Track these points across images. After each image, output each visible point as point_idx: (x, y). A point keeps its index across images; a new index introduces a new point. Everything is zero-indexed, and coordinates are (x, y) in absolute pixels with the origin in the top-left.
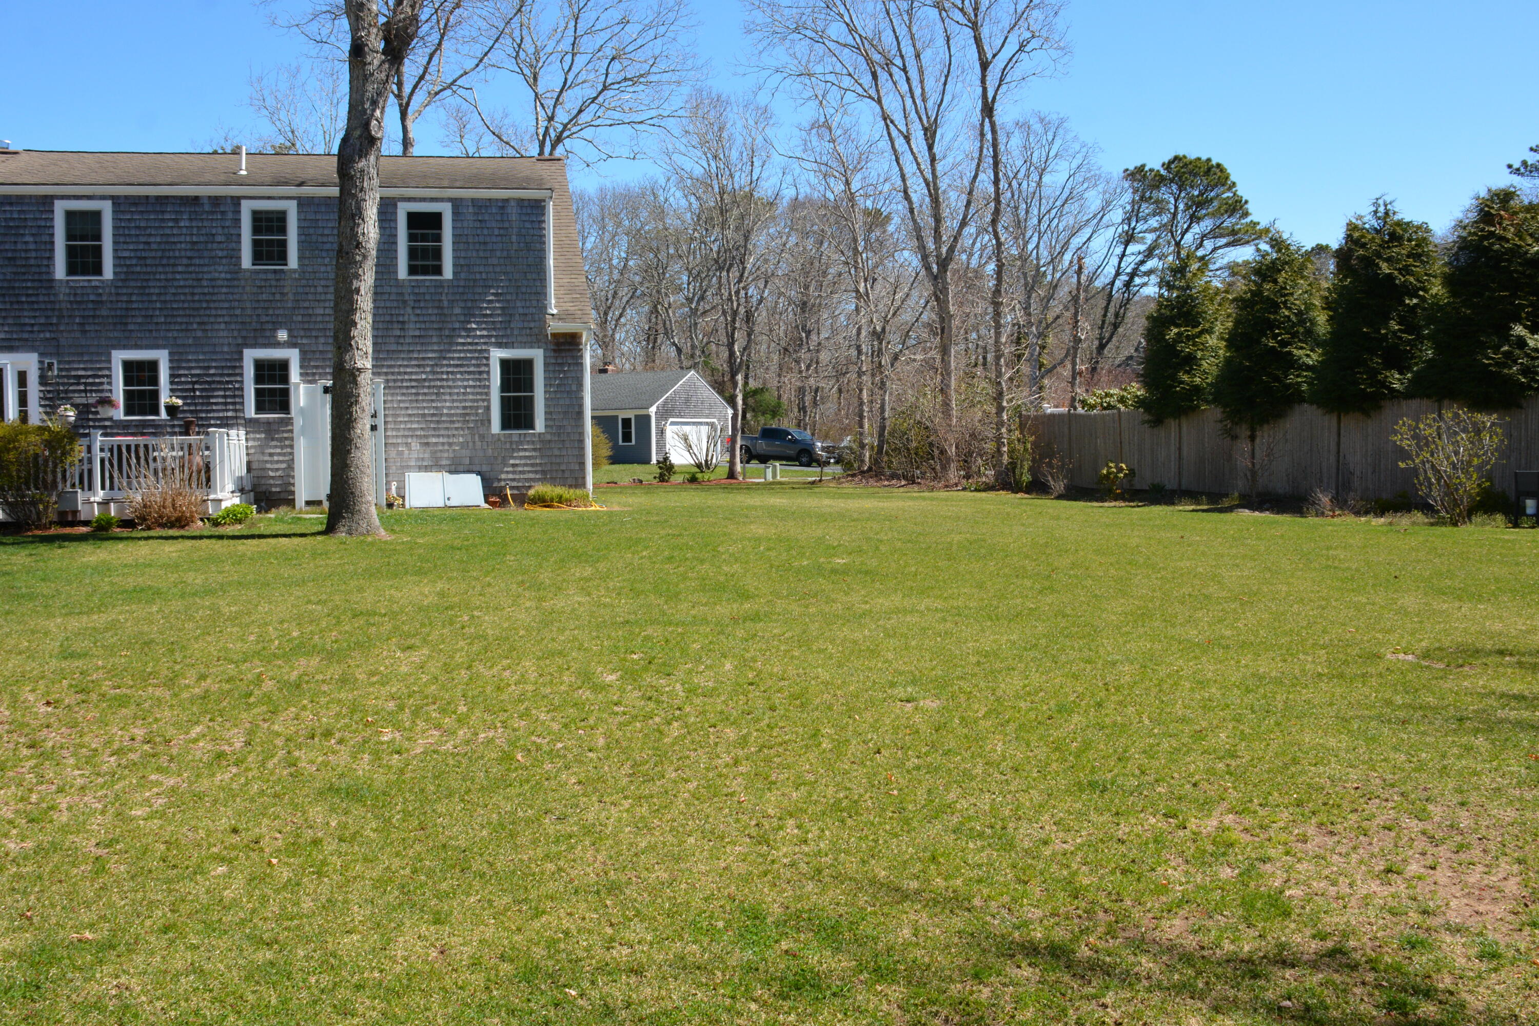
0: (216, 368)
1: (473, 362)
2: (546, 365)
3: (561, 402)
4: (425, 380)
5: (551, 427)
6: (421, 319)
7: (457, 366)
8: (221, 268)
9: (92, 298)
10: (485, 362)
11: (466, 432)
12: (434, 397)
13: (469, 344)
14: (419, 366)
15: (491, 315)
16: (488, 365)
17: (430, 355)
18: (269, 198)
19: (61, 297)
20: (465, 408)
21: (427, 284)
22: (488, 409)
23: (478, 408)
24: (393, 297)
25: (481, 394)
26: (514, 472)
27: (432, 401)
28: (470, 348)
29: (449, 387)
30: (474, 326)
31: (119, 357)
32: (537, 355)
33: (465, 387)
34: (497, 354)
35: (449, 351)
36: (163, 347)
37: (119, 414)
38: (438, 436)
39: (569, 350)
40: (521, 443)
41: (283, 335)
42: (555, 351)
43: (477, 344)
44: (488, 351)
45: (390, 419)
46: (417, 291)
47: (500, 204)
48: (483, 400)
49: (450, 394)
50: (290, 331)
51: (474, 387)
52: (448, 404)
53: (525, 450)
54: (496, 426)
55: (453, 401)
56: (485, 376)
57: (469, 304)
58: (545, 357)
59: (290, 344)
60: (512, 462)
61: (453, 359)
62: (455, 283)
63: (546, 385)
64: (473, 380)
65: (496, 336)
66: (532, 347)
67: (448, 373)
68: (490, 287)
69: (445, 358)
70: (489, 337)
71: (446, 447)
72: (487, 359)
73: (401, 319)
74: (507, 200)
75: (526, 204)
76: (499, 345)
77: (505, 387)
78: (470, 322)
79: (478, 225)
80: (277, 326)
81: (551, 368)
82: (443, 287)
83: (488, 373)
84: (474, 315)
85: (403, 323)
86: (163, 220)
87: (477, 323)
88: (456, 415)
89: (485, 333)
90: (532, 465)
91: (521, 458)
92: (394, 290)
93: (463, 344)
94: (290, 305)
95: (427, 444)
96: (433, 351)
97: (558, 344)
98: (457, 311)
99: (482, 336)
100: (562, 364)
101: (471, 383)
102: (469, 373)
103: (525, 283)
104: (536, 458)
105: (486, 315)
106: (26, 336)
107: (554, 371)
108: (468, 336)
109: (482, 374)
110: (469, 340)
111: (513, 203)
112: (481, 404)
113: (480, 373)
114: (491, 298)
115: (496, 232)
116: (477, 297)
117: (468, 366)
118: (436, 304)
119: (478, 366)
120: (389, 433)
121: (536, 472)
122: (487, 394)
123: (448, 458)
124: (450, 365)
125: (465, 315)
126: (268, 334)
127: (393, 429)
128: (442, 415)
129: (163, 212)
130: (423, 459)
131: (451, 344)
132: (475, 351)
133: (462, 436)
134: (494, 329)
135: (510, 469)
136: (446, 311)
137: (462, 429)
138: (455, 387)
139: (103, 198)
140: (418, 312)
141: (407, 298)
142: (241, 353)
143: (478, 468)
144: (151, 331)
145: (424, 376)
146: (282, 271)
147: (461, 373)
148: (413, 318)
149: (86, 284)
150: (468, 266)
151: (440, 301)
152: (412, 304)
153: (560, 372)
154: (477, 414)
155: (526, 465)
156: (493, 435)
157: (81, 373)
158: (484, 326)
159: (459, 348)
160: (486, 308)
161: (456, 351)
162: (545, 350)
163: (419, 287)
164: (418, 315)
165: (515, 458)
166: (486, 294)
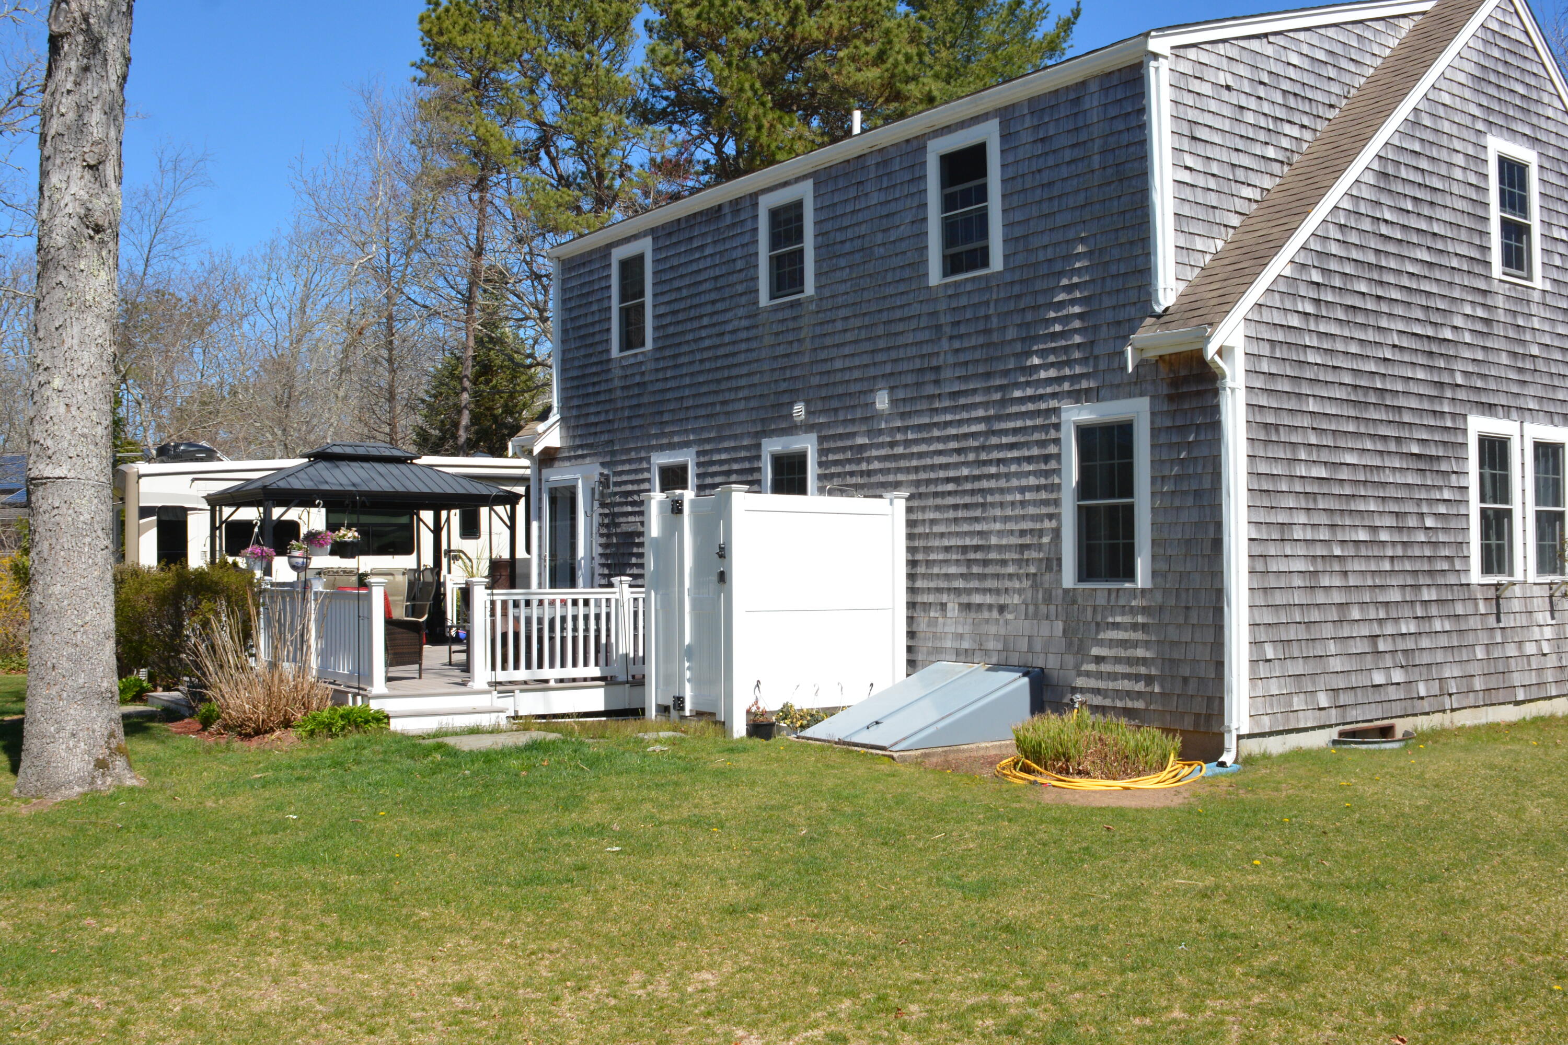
1: (1036, 436)
2: (1156, 431)
3: (1184, 517)
4: (966, 478)
5: (1164, 575)
6: (962, 358)
7: (1012, 446)
8: (740, 312)
9: (638, 379)
10: (1053, 434)
11: (1026, 584)
12: (978, 513)
13: (1031, 399)
14: (958, 451)
15: (1062, 335)
16: (1057, 441)
17: (974, 428)
18: (785, 184)
19: (616, 382)
20: (1023, 533)
21: (969, 287)
22: (1057, 533)
23: (1041, 533)
24: (924, 322)
25: (1045, 502)
26: (1100, 675)
27: (976, 520)
28: (1031, 407)
29: (1001, 491)
30: (1036, 361)
31: (657, 462)
32: (1140, 412)
33: (1023, 490)
34: (1073, 416)
35: (999, 418)
36: (686, 444)
38: (985, 591)
39: (1199, 394)
40: (1112, 610)
41: (799, 410)
42: (1171, 398)
43: (1041, 397)
44: (1056, 411)
45: (920, 557)
46: (954, 305)
47: (1072, 96)
48: (1051, 517)
49: (1002, 504)
50: (807, 403)
51: (1038, 488)
52: (998, 526)
53: (1116, 626)
54: (1068, 576)
55: (1006, 519)
56: (1053, 465)
57: (1029, 317)
58: (1153, 414)
59: (808, 427)
60: (1095, 651)
61: (1006, 432)
62: (1008, 278)
63: (1154, 479)
64: (1034, 473)
65: (1074, 378)
66: (1130, 395)
67: (999, 461)
68: (1060, 274)
69: (994, 433)
70: (1059, 380)
71: (995, 614)
72: (1057, 427)
73: (934, 363)
74: (1083, 82)
75: (1114, 79)
76: (1078, 396)
77: (1085, 488)
78: (1029, 354)
79: (1039, 149)
80: (794, 395)
81: (1163, 439)
82: (990, 289)
83: (1058, 457)
84: (1036, 339)
85: (937, 369)
86: (691, 251)
87: (1042, 353)
88: (1010, 547)
89: (1052, 373)
90: (1129, 661)
91: (1112, 643)
92: (926, 309)
93: (1022, 400)
94: (807, 360)
95: (968, 607)
96: (978, 420)
97: (1175, 383)
98: (1011, 334)
99: (1049, 381)
100: (1182, 429)
101: (1032, 481)
102: (1029, 459)
103: (1116, 253)
104: (1135, 644)
105: (1054, 336)
106: (591, 440)
107: (1170, 445)
108: (1028, 384)
109: (1050, 461)
110: (1029, 392)
111: (1093, 86)
112: (1047, 524)
113: (1047, 458)
114: (1062, 297)
115: (1068, 155)
116: (1041, 300)
117: (1027, 444)
118: (981, 326)
119: (1042, 444)
120: (919, 584)
121: (1137, 677)
122: (1057, 502)
123: (996, 637)
124: (1000, 447)
125: (1023, 340)
126: (785, 412)
127: (924, 576)
128: (987, 548)
130: (961, 636)
131: (1003, 402)
132: (1038, 413)
133: (1020, 591)
134: (1069, 363)
135: (1092, 667)
136: (995, 337)
137: (1018, 577)
138: (1009, 490)
139: (644, 234)
140: (957, 344)
141: (942, 321)
142: (758, 446)
145: (965, 472)
146: (798, 303)
147: (1018, 460)
148: (951, 360)
149: (632, 361)
150: (1025, 237)
151: (987, 317)
152: (947, 330)
153: (1179, 446)
154: (1040, 547)
155: (1117, 660)
156: (1066, 591)
157: (630, 488)
158: (1052, 359)
159: (1015, 409)
160: (1055, 320)
161: (1009, 417)
162: (1153, 398)
163: (957, 295)
164: (957, 351)
165: (1101, 643)
166: (1053, 290)
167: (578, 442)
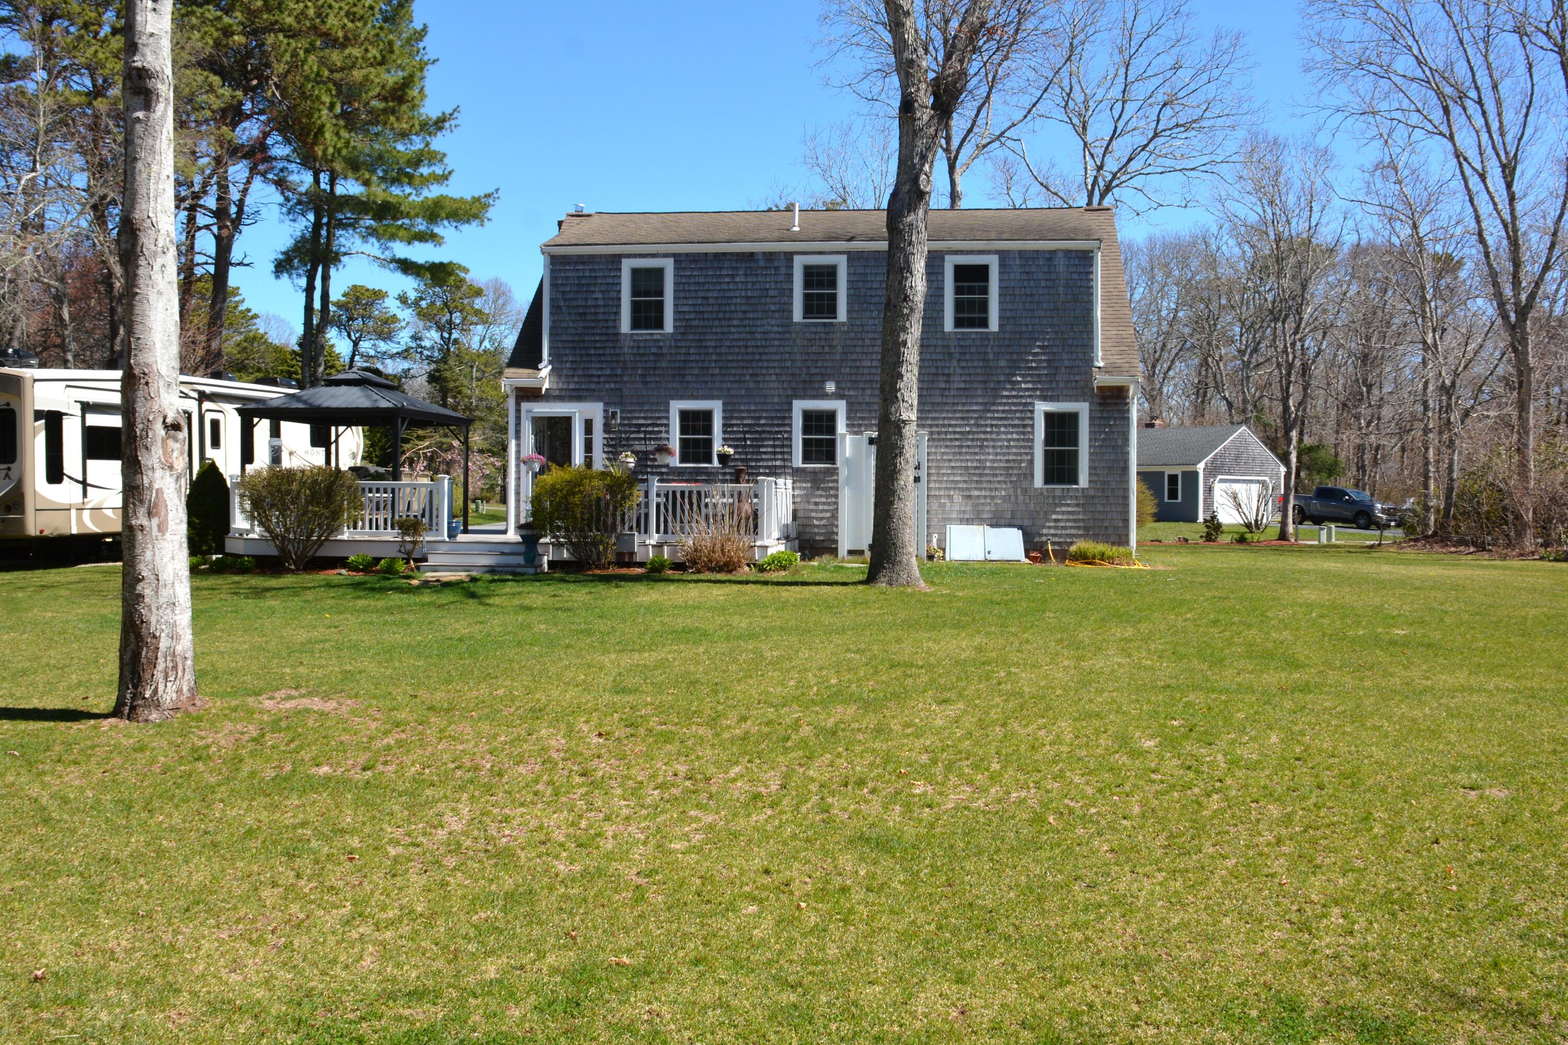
0: (766, 418)
1: (1018, 415)
2: (1091, 418)
3: (1107, 457)
4: (968, 432)
5: (1095, 482)
6: (966, 371)
7: (1001, 419)
8: (773, 322)
9: (654, 350)
10: (1029, 415)
11: (1009, 485)
12: (977, 450)
13: (1014, 397)
14: (963, 419)
15: (1036, 368)
16: (1032, 418)
17: (974, 408)
18: (820, 253)
19: (626, 350)
20: (1008, 461)
21: (973, 336)
22: (1031, 462)
23: (1021, 461)
24: (939, 350)
25: (1025, 447)
26: (1056, 528)
27: (976, 454)
28: (1015, 400)
29: (993, 440)
30: (1019, 379)
31: (677, 406)
32: (1083, 409)
33: (1009, 440)
34: (1042, 408)
35: (994, 404)
36: (718, 398)
37: (675, 461)
38: (981, 489)
39: (1116, 404)
40: (1064, 498)
41: (831, 387)
42: (1100, 404)
43: (1021, 397)
44: (1032, 404)
45: (933, 471)
46: (962, 343)
47: (1047, 256)
48: (1027, 454)
49: (994, 447)
50: (838, 383)
51: (1018, 440)
52: (991, 457)
53: (1068, 505)
54: (1038, 480)
55: (997, 454)
56: (1029, 429)
57: (1015, 357)
58: (1091, 411)
59: (837, 396)
60: (1054, 517)
61: (997, 411)
62: (1001, 336)
63: (1090, 440)
64: (1017, 433)
65: (1041, 390)
66: (1077, 401)
67: (992, 426)
68: (1036, 339)
69: (989, 411)
70: (1034, 390)
71: (988, 501)
72: (1032, 412)
73: (946, 371)
74: (1054, 252)
75: (1074, 255)
76: (1044, 398)
77: (1049, 441)
78: (1015, 375)
79: (1024, 277)
80: (825, 378)
81: (1096, 422)
82: (989, 339)
83: (1032, 426)
84: (1019, 368)
85: (948, 375)
86: (720, 276)
87: (1022, 376)
88: (999, 468)
89: (1030, 386)
90: (1075, 521)
91: (1063, 513)
92: (940, 342)
93: (1008, 397)
94: (838, 357)
95: (969, 497)
96: (977, 404)
97: (1104, 398)
98: (1003, 363)
99: (1027, 389)
100: (1108, 418)
101: (1015, 436)
102: (1013, 426)
103: (1072, 335)
104: (1078, 513)
105: (1031, 368)
106: (593, 386)
107: (1100, 425)
108: (1013, 389)
109: (1026, 428)
110: (1014, 393)
111: (1060, 255)
112: (1024, 457)
113: (1025, 426)
114: (1036, 350)
115: (1043, 284)
116: (1023, 350)
117: (1012, 419)
118: (982, 357)
119: (1023, 419)
120: (932, 485)
121: (1078, 528)
122: (1031, 447)
123: (989, 512)
124: (994, 418)
125: (1010, 367)
126: (816, 385)
127: (935, 481)
128: (984, 468)
129: (721, 268)
130: (964, 512)
131: (996, 397)
132: (1020, 404)
133: (1005, 489)
134: (1040, 382)
135: (1052, 524)
136: (991, 364)
137: (1005, 482)
138: (999, 440)
139: (666, 255)
140: (963, 364)
141: (952, 350)
142: (791, 404)
143: (1019, 523)
144: (706, 382)
145: (968, 429)
146: (831, 324)
147: (1005, 426)
148: (958, 371)
149: (648, 337)
150: (1014, 318)
151: (985, 353)
152: (957, 356)
153: (1105, 426)
154: (1020, 468)
155: (1069, 520)
156: (1036, 489)
157: (641, 422)
158: (1029, 379)
159: (1004, 401)
160: (1032, 361)
161: (1000, 404)
162: (1091, 404)
163: (965, 339)
164: (963, 367)
165: (1057, 513)
166: (1032, 346)
167: (572, 386)
